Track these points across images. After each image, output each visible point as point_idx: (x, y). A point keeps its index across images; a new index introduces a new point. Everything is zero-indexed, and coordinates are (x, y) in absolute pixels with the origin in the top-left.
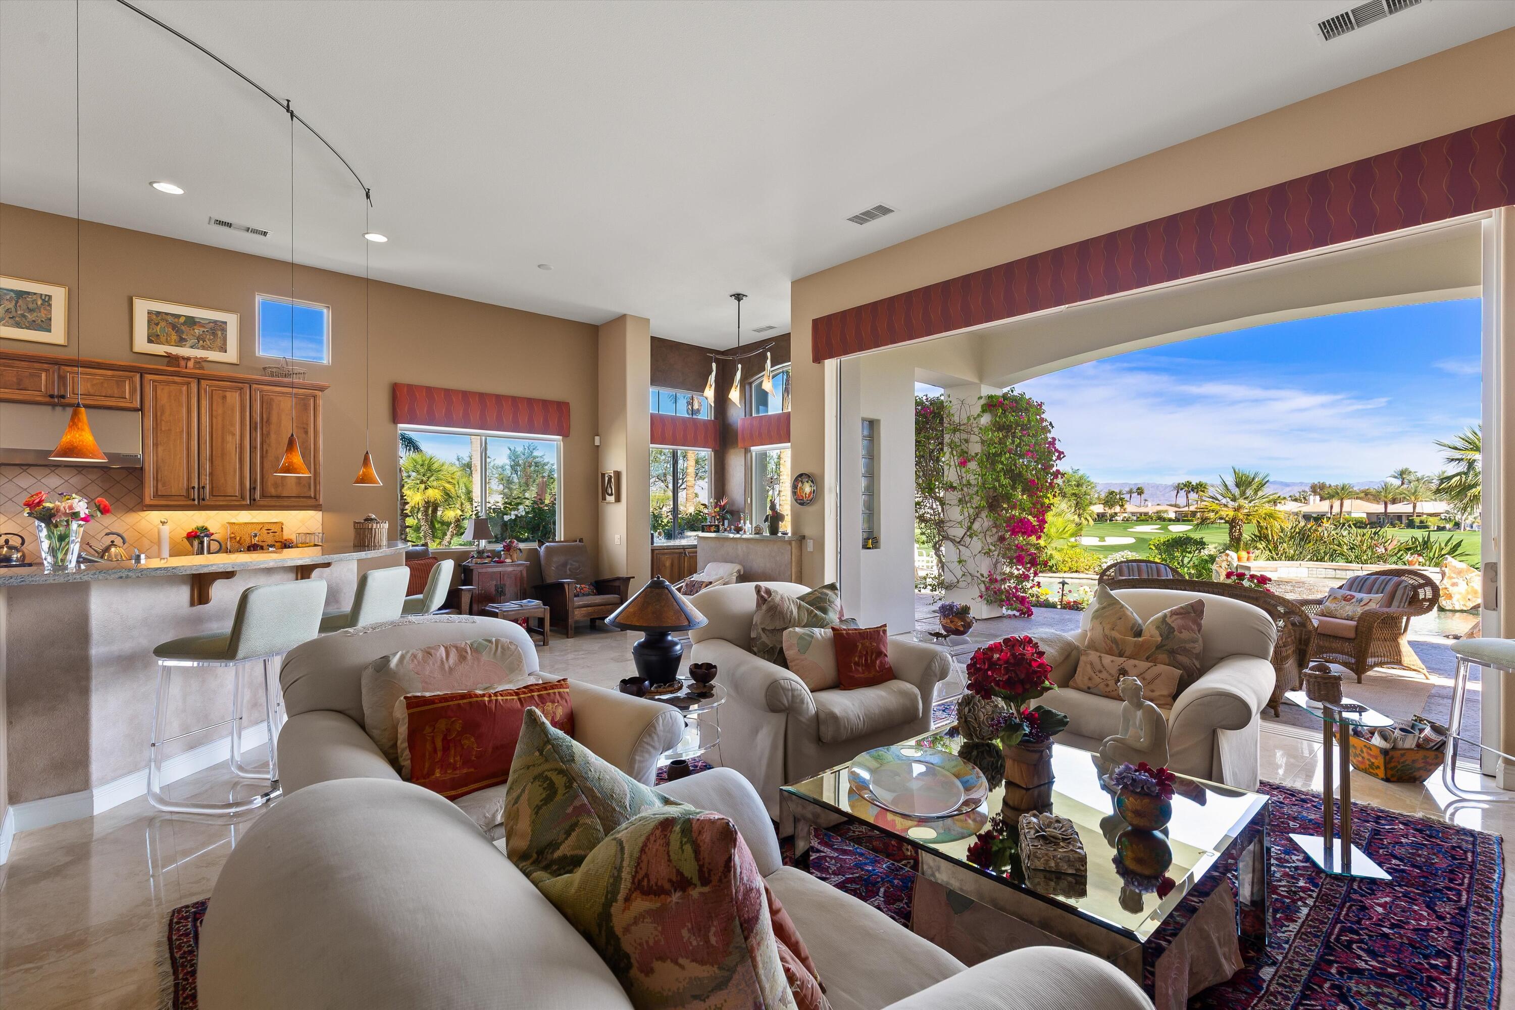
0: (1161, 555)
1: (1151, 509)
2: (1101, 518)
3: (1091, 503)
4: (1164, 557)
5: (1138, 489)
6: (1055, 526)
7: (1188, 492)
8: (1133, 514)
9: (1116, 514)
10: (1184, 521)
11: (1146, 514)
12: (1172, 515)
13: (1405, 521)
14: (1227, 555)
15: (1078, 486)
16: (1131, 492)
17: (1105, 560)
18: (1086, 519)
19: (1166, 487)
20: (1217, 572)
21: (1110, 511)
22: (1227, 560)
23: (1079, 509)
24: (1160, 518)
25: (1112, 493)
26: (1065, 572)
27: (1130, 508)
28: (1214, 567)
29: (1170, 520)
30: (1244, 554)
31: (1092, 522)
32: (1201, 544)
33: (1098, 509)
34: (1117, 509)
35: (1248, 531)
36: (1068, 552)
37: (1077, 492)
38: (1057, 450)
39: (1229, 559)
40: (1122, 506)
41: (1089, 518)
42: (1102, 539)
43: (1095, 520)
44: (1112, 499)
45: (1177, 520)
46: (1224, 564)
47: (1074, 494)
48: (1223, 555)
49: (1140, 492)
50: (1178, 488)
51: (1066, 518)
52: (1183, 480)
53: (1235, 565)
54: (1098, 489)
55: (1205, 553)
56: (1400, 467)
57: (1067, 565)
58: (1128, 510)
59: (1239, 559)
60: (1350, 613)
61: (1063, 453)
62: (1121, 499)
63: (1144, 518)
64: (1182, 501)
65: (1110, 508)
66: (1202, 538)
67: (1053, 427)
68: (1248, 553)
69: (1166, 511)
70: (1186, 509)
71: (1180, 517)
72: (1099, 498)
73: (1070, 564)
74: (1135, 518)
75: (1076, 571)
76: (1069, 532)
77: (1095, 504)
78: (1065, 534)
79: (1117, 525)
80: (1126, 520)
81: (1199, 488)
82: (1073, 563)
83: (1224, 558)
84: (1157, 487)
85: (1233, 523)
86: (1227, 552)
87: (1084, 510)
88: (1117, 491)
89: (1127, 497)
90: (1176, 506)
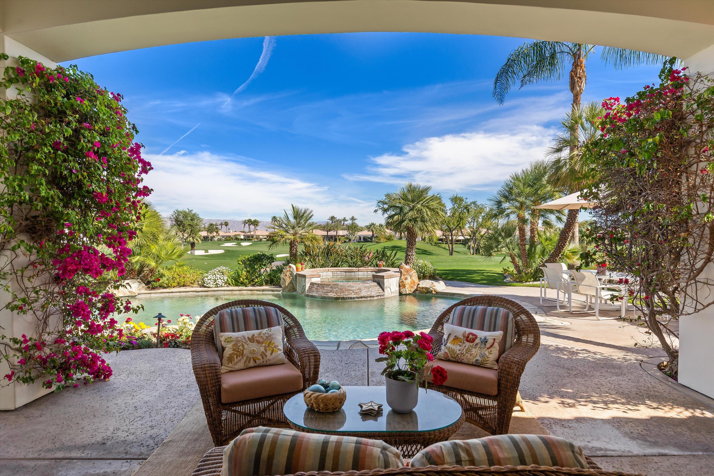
0: (246, 268)
1: (232, 233)
2: (205, 239)
3: (200, 231)
4: (248, 269)
5: (226, 222)
6: (165, 249)
7: (249, 225)
8: (223, 236)
9: (214, 236)
10: (248, 240)
11: (229, 236)
12: (242, 237)
13: (333, 238)
14: (290, 267)
15: (192, 220)
16: (221, 224)
17: (206, 275)
18: (197, 240)
19: (239, 222)
20: (284, 280)
21: (210, 235)
22: (290, 271)
23: (193, 234)
24: (236, 239)
25: (211, 225)
26: (174, 287)
27: (221, 233)
28: (282, 276)
29: (241, 240)
30: (299, 266)
31: (200, 241)
32: (271, 259)
33: (204, 234)
34: (215, 234)
35: (300, 249)
36: (177, 270)
37: (191, 223)
38: (142, 161)
39: (291, 270)
40: (217, 232)
41: (199, 239)
42: (207, 251)
43: (202, 240)
44: (212, 228)
45: (245, 240)
46: (288, 274)
47: (189, 225)
48: (287, 267)
49: (226, 224)
50: (245, 222)
51: (174, 242)
52: (247, 219)
53: (295, 274)
54: (204, 222)
55: (275, 265)
56: (331, 215)
57: (176, 281)
58: (220, 235)
59: (297, 269)
60: (478, 358)
61: (149, 164)
62: (217, 228)
63: (228, 239)
64: (246, 229)
65: (211, 233)
66: (272, 255)
67: (137, 132)
68: (302, 264)
69: (239, 235)
70: (249, 234)
71: (246, 238)
72: (204, 228)
73: (178, 280)
74: (224, 239)
75: (184, 286)
76: (177, 254)
77: (202, 231)
78: (173, 255)
79: (215, 243)
80: (219, 240)
81: (255, 223)
82: (181, 279)
83: (288, 269)
84: (234, 222)
85: (292, 244)
86: (290, 264)
87: (196, 235)
88: (215, 224)
89: (219, 227)
90: (244, 232)
